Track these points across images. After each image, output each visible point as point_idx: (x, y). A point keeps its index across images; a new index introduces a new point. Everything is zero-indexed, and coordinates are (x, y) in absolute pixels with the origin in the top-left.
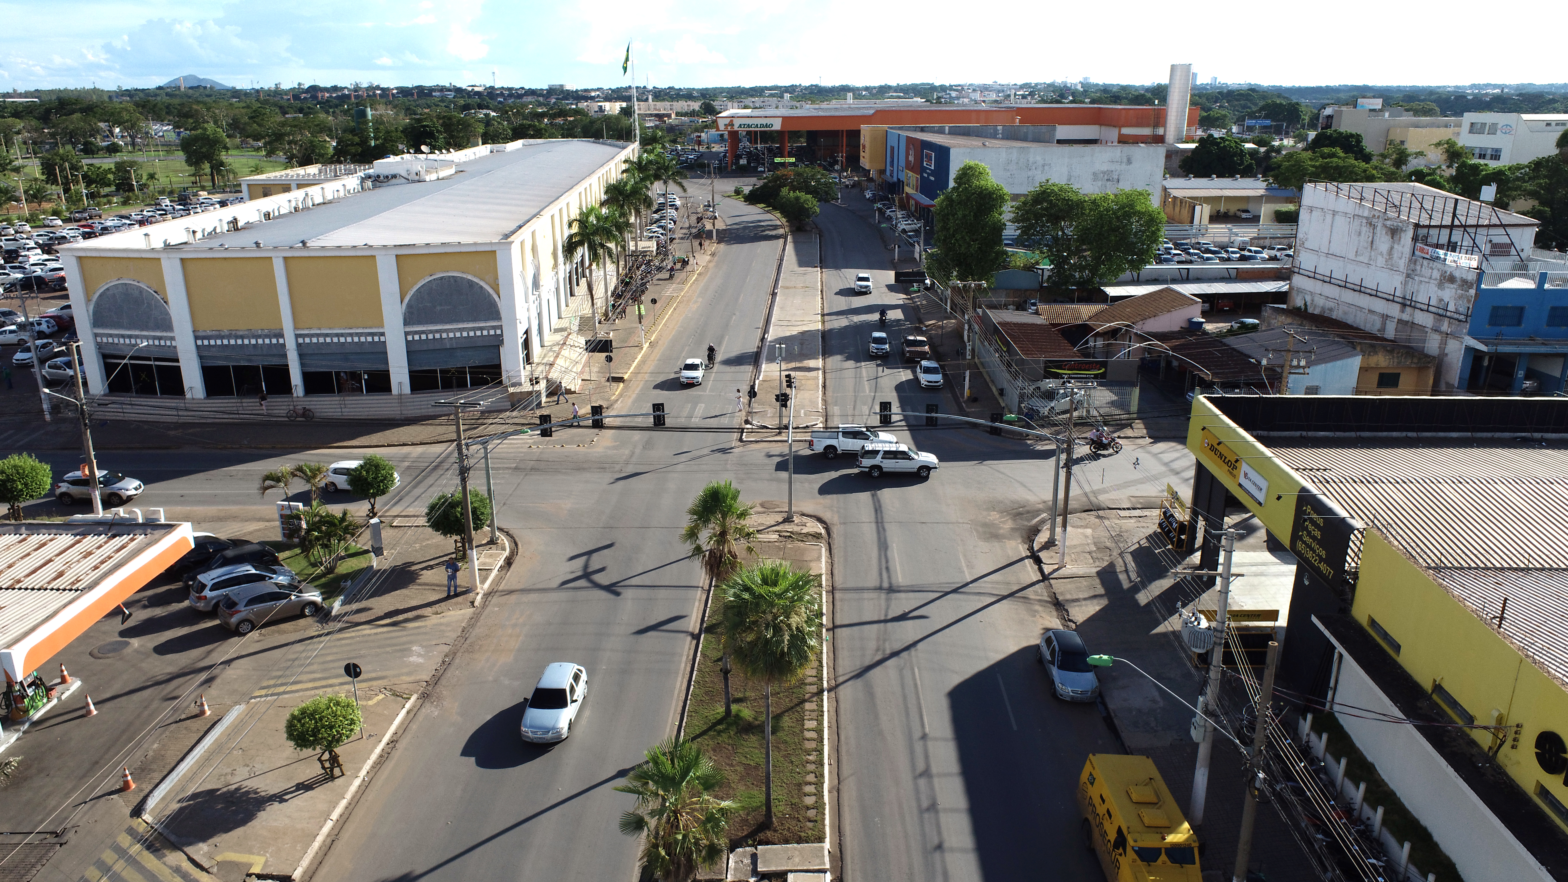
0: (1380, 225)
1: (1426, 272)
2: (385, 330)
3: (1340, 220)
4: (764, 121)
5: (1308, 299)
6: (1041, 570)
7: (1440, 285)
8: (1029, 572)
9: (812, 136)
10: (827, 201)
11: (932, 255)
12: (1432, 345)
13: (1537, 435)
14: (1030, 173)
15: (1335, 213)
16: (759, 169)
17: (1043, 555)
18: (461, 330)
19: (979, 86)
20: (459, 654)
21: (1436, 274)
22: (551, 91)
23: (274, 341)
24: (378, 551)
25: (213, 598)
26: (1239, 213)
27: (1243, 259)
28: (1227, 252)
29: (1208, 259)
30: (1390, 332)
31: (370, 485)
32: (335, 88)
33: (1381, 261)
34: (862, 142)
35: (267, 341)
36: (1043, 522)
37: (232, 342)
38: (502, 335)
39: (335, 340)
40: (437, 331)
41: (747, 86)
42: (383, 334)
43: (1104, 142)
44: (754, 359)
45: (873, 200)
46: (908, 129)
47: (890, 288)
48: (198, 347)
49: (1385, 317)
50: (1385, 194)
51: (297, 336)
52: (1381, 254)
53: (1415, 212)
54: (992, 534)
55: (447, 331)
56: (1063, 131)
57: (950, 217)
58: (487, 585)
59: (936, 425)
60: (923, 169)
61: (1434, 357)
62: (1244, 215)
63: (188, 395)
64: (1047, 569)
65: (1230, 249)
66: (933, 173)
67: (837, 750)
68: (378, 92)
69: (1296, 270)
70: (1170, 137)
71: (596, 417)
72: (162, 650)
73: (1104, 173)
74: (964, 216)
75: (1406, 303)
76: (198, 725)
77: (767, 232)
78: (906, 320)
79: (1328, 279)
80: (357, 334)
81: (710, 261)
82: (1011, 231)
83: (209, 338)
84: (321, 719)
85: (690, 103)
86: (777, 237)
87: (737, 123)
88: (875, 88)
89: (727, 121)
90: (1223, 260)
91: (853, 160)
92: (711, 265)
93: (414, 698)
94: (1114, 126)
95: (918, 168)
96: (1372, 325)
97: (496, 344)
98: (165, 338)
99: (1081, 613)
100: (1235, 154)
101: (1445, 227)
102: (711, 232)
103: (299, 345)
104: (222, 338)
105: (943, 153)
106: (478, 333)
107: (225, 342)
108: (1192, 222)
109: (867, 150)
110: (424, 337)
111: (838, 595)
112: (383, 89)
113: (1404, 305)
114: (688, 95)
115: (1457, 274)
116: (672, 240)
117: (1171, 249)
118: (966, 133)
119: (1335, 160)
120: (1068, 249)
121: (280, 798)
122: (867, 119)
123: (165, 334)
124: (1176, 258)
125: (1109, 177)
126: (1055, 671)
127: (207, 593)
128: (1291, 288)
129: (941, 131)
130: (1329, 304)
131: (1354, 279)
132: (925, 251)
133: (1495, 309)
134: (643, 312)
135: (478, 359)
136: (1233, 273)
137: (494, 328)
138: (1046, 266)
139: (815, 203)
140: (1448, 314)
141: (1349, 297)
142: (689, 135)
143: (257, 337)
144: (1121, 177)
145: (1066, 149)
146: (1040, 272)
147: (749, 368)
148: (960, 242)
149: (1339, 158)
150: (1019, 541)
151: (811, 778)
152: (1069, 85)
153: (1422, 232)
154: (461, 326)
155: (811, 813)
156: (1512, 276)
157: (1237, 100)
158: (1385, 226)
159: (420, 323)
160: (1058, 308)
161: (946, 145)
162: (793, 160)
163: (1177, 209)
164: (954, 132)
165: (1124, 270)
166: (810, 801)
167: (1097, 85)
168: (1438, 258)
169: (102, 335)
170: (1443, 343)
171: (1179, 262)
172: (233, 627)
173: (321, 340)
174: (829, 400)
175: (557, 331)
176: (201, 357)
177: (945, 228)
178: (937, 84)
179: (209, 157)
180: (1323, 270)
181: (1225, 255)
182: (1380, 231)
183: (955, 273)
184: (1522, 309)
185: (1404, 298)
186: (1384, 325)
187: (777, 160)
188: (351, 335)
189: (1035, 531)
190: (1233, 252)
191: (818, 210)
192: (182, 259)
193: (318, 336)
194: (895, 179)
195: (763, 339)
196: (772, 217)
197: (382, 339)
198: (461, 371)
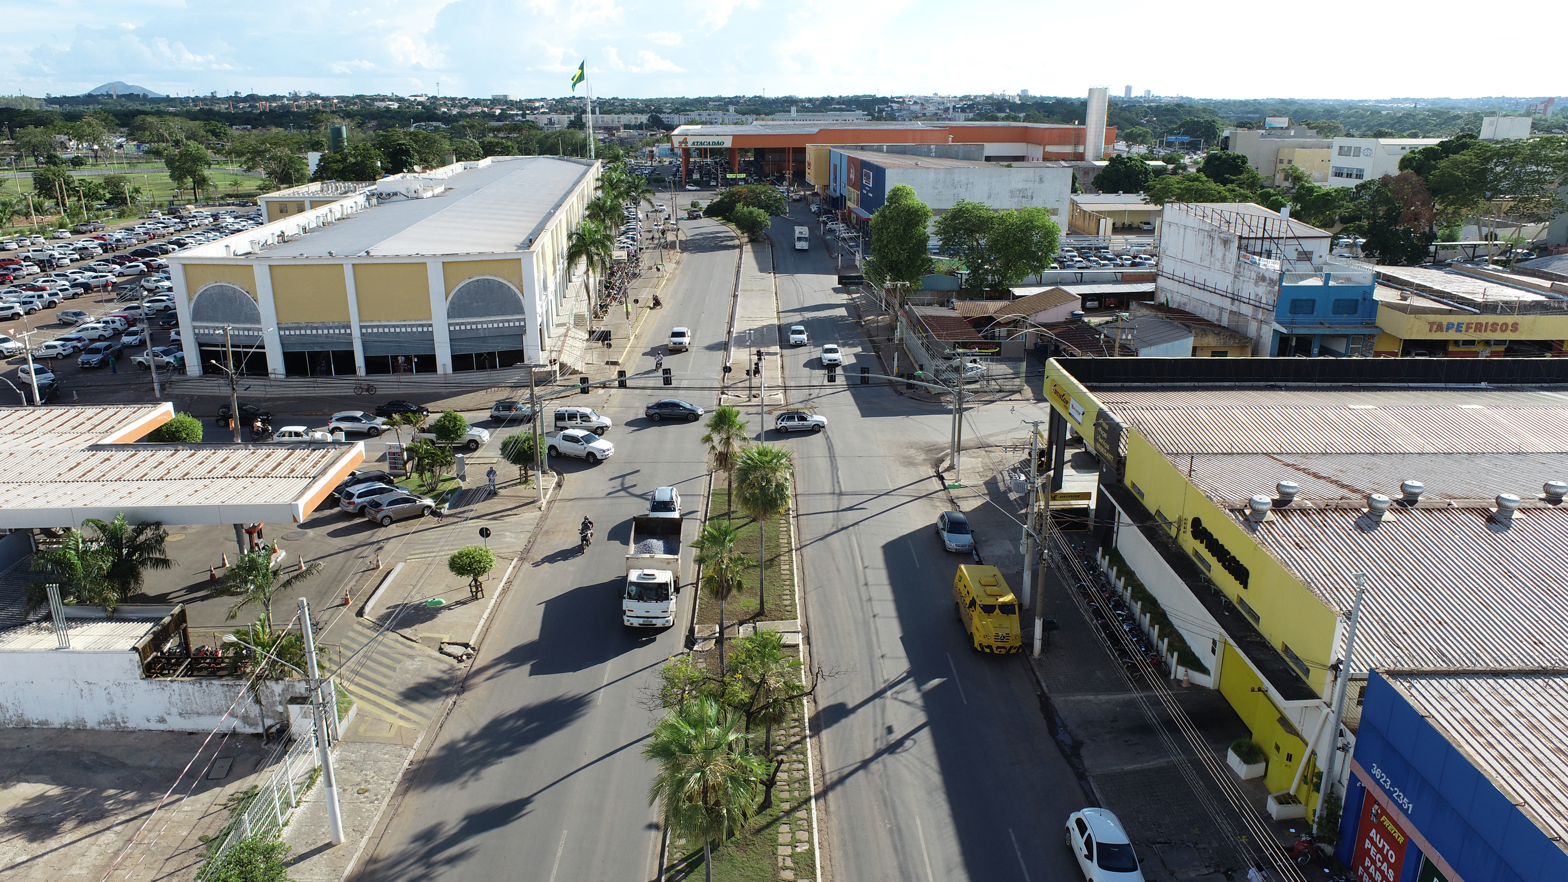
0: (1216, 237)
1: (1247, 273)
2: (433, 322)
3: (1189, 233)
4: (716, 139)
5: (1169, 296)
6: (943, 484)
7: (1256, 284)
8: (936, 484)
9: (760, 153)
10: (777, 215)
11: (868, 262)
12: (1252, 329)
13: (1282, 384)
14: (955, 191)
15: (1186, 227)
16: (712, 184)
17: (945, 475)
18: (492, 322)
19: (920, 98)
20: (539, 536)
21: (1254, 275)
22: (495, 101)
23: (343, 331)
24: (463, 478)
25: (359, 504)
26: (1142, 225)
27: (1134, 265)
28: (1121, 259)
29: (1104, 265)
30: (1225, 322)
31: (451, 432)
32: (274, 98)
33: (1218, 265)
34: (807, 159)
35: (337, 331)
36: (947, 455)
37: (309, 332)
38: (525, 326)
39: (392, 330)
40: (474, 323)
41: (691, 97)
42: (431, 325)
43: (1030, 159)
44: (724, 346)
45: (818, 214)
46: (850, 148)
47: (836, 290)
48: (280, 336)
49: (1221, 309)
50: (1219, 212)
51: (361, 327)
52: (1218, 259)
53: (1239, 227)
54: (909, 462)
55: (482, 323)
56: (991, 149)
57: (884, 231)
58: (548, 497)
59: (867, 383)
60: (863, 187)
61: (1251, 339)
62: (1146, 227)
63: (272, 376)
64: (947, 483)
65: (1124, 257)
66: (871, 190)
67: (803, 579)
68: (319, 102)
69: (1160, 273)
70: (1089, 155)
71: (622, 379)
72: (334, 534)
73: (1020, 191)
74: (896, 229)
75: (1235, 298)
76: (376, 576)
77: (725, 243)
78: (849, 316)
79: (1182, 280)
80: (410, 326)
81: (676, 269)
82: (934, 242)
83: (289, 329)
84: (473, 558)
85: (637, 115)
86: (734, 247)
87: (690, 140)
88: (817, 99)
89: (681, 139)
90: (1116, 265)
91: (800, 176)
92: (677, 272)
93: (516, 560)
94: (1040, 144)
95: (858, 184)
96: (1212, 315)
97: (519, 333)
98: (254, 330)
99: (968, 506)
100: (1140, 172)
101: (1259, 238)
102: (674, 242)
103: (362, 334)
104: (300, 329)
105: (879, 173)
106: (506, 325)
107: (303, 332)
108: (1098, 233)
109: (812, 167)
110: (463, 327)
111: (799, 498)
112: (323, 99)
113: (1233, 299)
114: (633, 107)
115: (1267, 275)
116: (641, 249)
117: (1075, 256)
118: (902, 152)
119: (1197, 183)
120: (982, 258)
121: (449, 607)
122: (811, 138)
123: (253, 326)
124: (1078, 265)
125: (1024, 194)
126: (945, 534)
127: (355, 500)
128: (1156, 288)
129: (879, 150)
130: (1184, 300)
131: (1200, 280)
132: (864, 258)
133: (1294, 301)
134: (630, 310)
135: (505, 346)
136: (1119, 276)
137: (519, 320)
138: (965, 271)
139: (767, 217)
140: (1262, 305)
141: (1197, 294)
142: (641, 149)
143: (329, 328)
144: (1034, 195)
145: (992, 166)
146: (959, 276)
147: (720, 354)
148: (893, 252)
149: (1201, 181)
150: (929, 466)
151: (787, 592)
152: (1007, 98)
153: (1244, 242)
154: (492, 319)
155: (788, 608)
156: (1311, 276)
157: (1164, 115)
158: (1220, 238)
159: (460, 316)
160: (969, 304)
161: (883, 165)
162: (743, 176)
163: (1087, 222)
164: (891, 151)
165: (1028, 274)
166: (787, 603)
167: (1035, 97)
168: (1255, 263)
169: (199, 328)
170: (1259, 329)
171: (1079, 268)
172: (379, 521)
173: (381, 330)
174: (786, 376)
175: (558, 325)
176: (283, 345)
177: (879, 240)
178: (879, 96)
179: (192, 173)
180: (1179, 273)
181: (1119, 261)
182: (1217, 242)
183: (888, 278)
184: (1314, 301)
185: (1233, 294)
186: (1221, 314)
187: (729, 176)
188: (405, 326)
189: (942, 460)
190: (1126, 260)
191: (770, 223)
192: (270, 266)
193: (378, 327)
194: (838, 194)
195: (729, 332)
196: (728, 229)
197: (430, 329)
198: (491, 355)
